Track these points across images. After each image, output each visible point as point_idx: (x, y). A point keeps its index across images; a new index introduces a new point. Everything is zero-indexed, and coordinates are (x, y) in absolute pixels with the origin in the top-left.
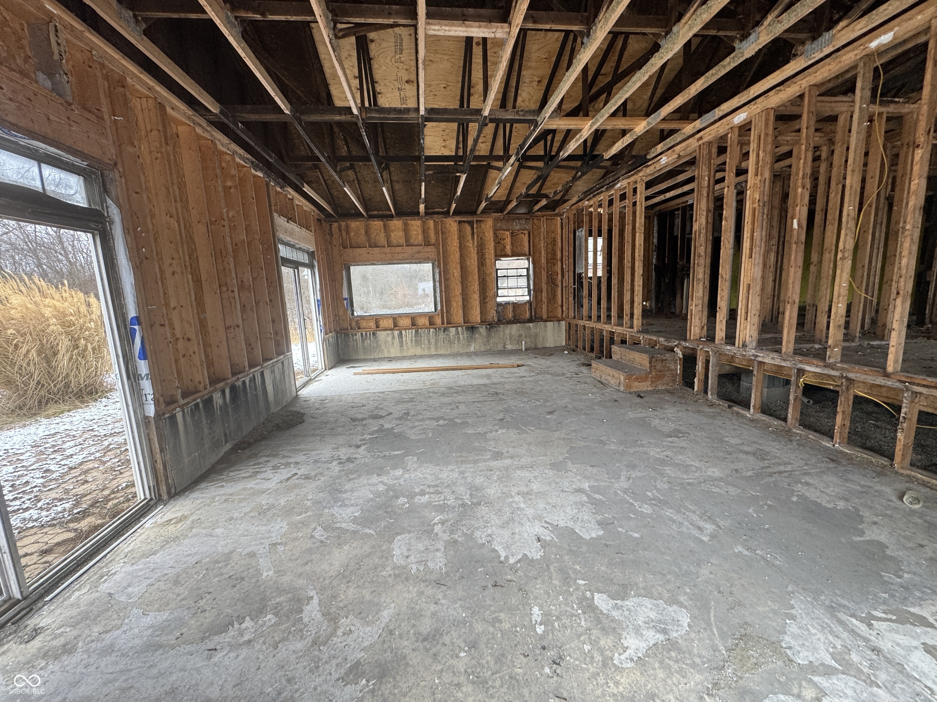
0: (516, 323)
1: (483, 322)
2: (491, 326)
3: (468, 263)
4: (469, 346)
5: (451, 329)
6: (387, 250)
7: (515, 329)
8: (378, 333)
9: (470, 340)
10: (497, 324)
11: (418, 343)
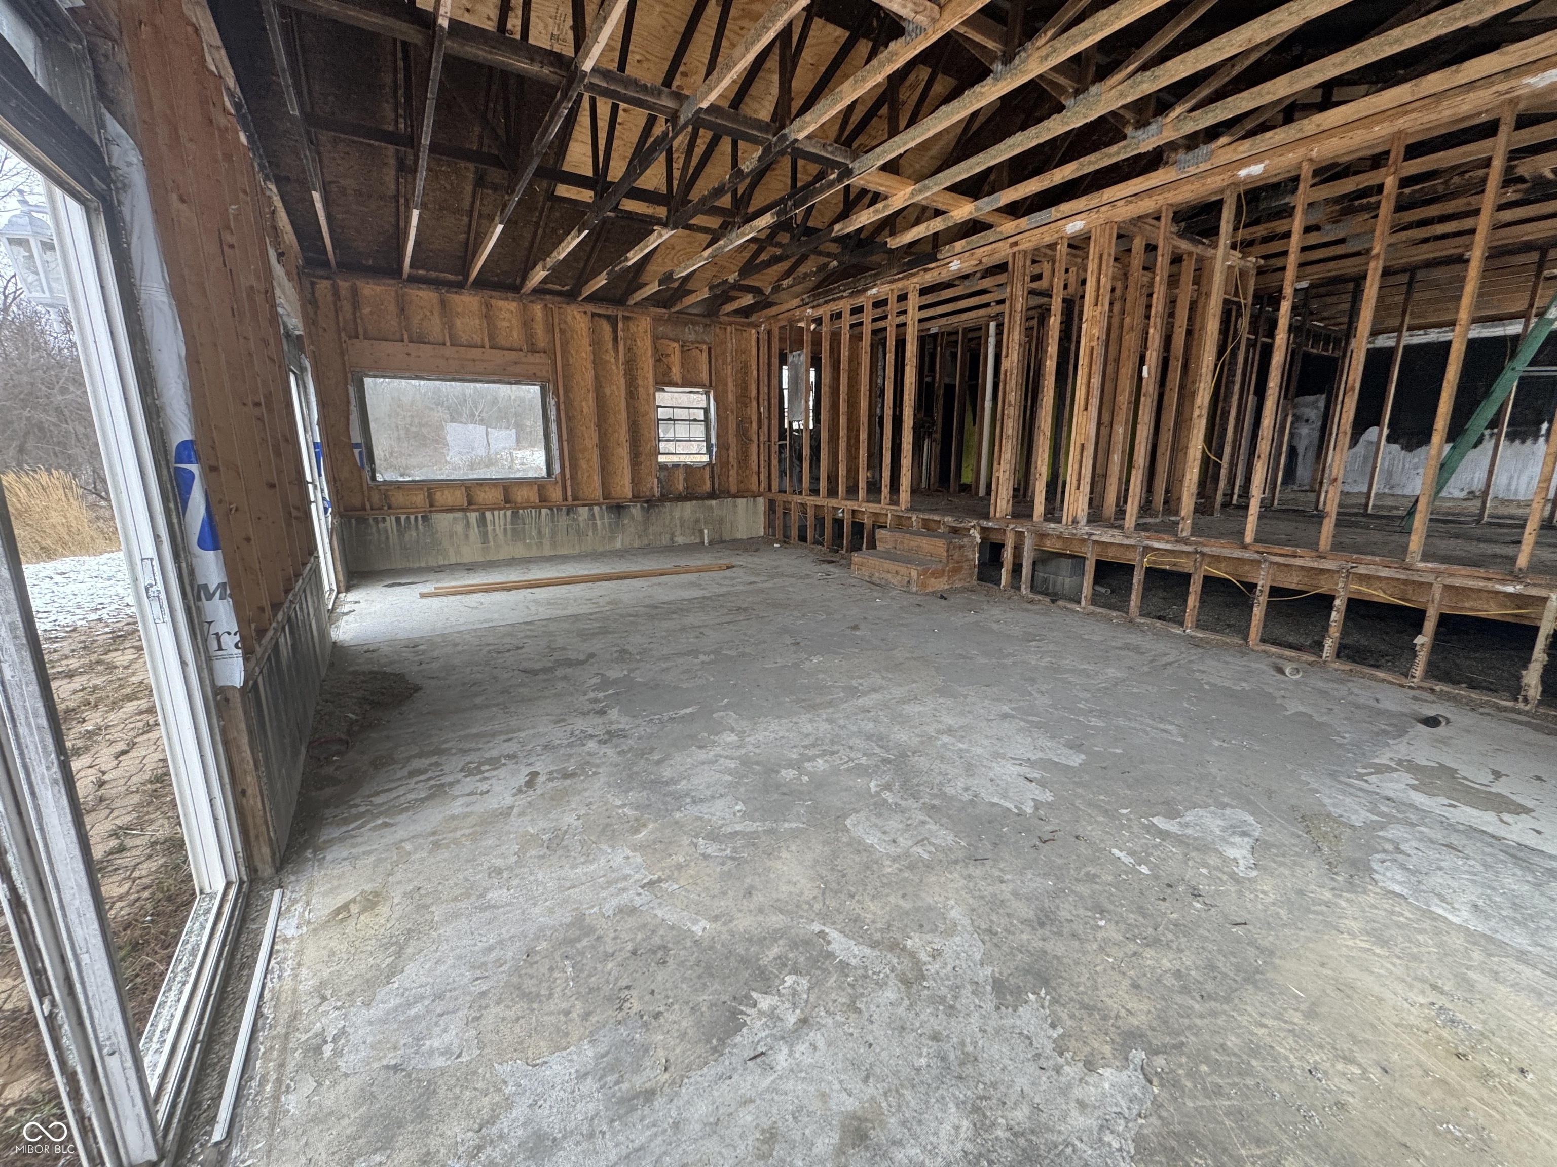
0: (690, 500)
1: (636, 497)
2: (650, 503)
3: (608, 391)
4: (612, 539)
5: (580, 509)
6: (449, 351)
7: (687, 509)
8: (434, 516)
9: (615, 529)
10: (659, 500)
11: (517, 535)
